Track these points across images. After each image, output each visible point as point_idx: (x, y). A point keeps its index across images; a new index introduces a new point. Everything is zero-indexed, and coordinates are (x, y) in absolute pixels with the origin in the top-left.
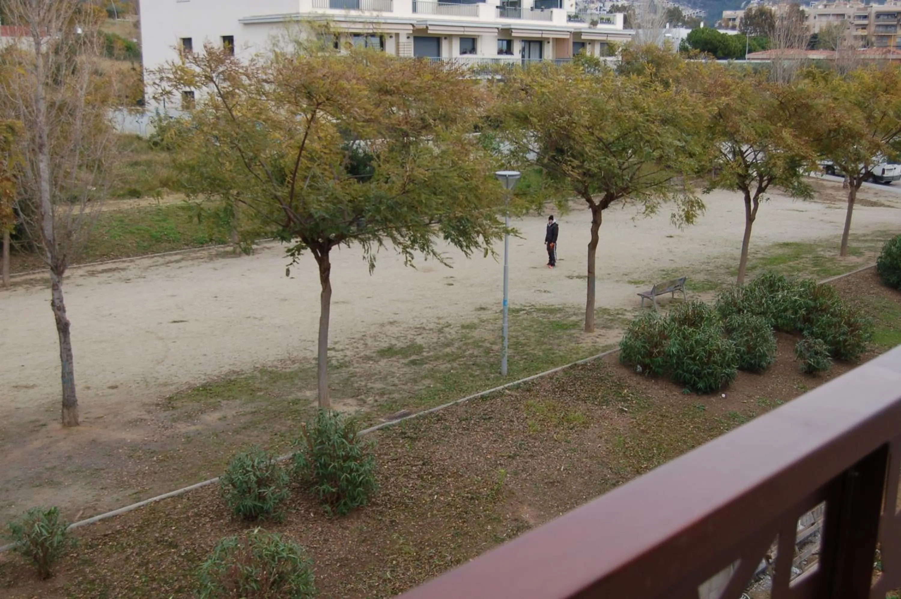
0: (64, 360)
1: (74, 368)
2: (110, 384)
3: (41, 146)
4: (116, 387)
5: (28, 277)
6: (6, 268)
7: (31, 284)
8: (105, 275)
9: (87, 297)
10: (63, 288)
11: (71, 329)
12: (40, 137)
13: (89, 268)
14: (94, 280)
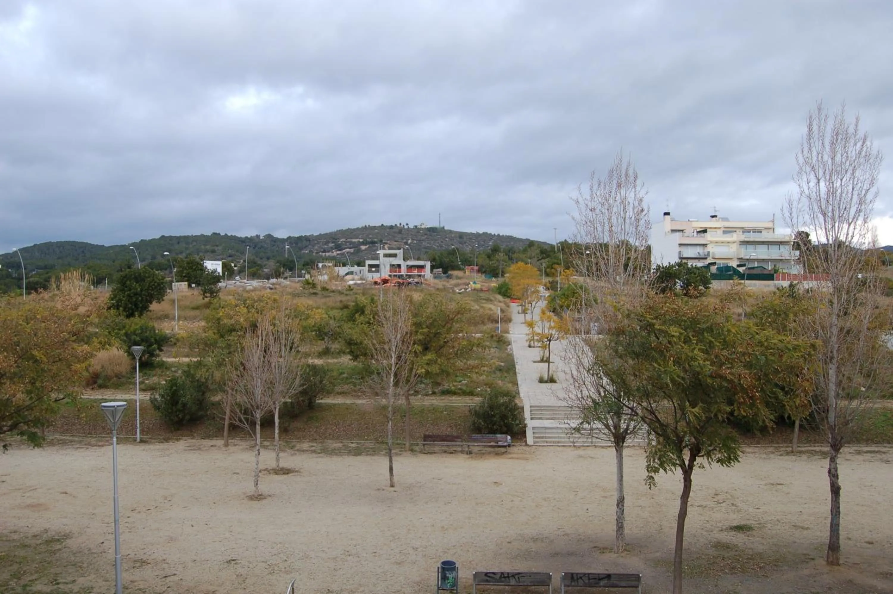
0: (834, 514)
1: (841, 522)
2: (867, 540)
3: (832, 358)
4: (872, 543)
5: (810, 448)
6: (795, 440)
7: (812, 453)
8: (869, 454)
9: (853, 470)
10: (838, 461)
11: (841, 492)
12: (832, 352)
13: (856, 448)
14: (860, 457)
